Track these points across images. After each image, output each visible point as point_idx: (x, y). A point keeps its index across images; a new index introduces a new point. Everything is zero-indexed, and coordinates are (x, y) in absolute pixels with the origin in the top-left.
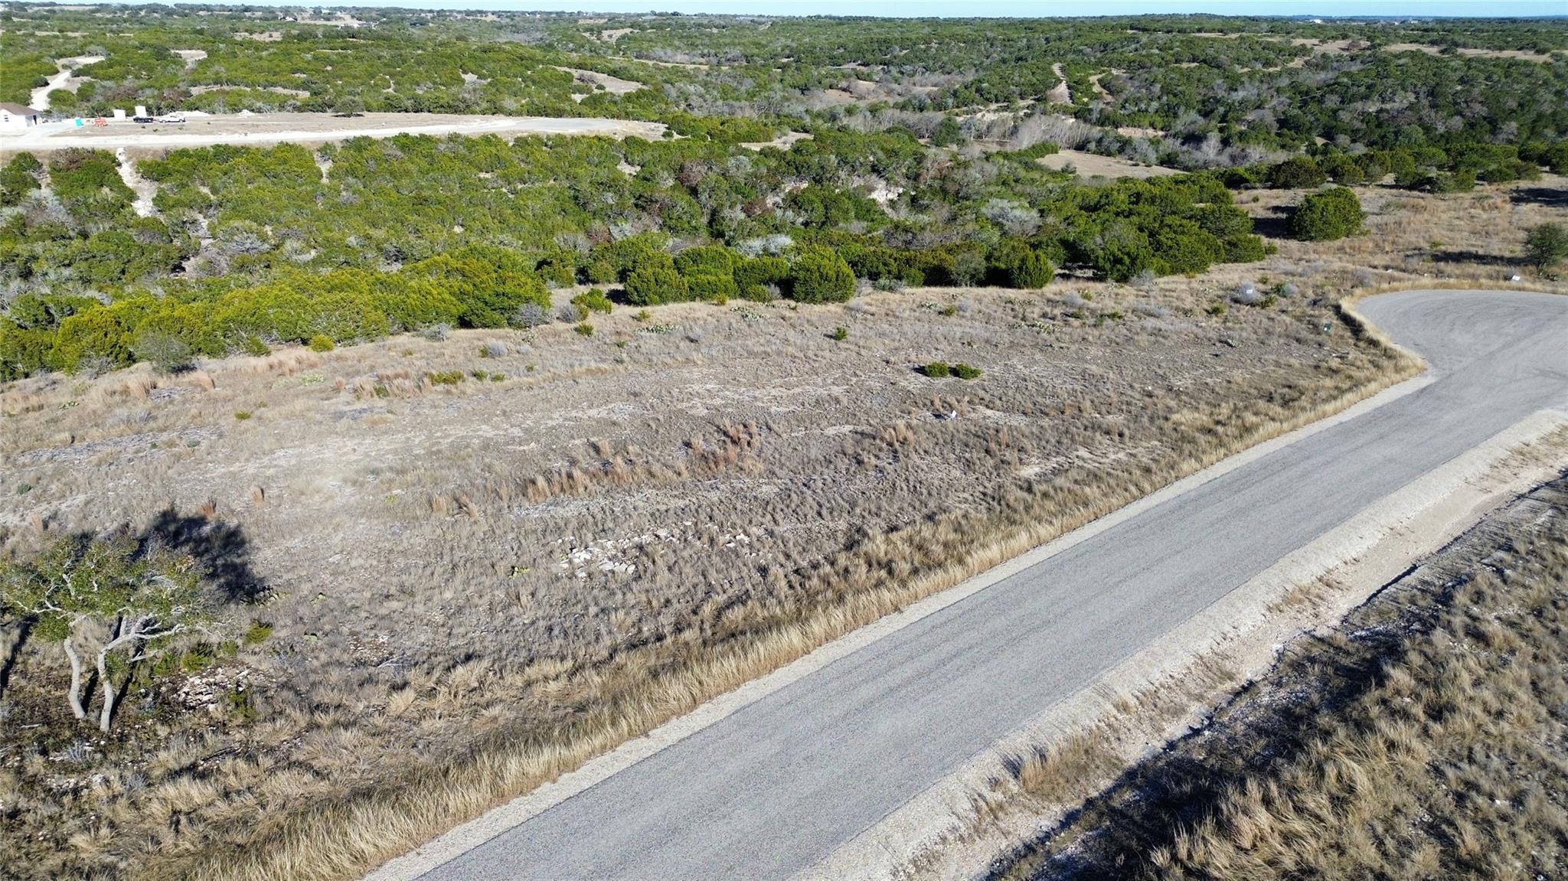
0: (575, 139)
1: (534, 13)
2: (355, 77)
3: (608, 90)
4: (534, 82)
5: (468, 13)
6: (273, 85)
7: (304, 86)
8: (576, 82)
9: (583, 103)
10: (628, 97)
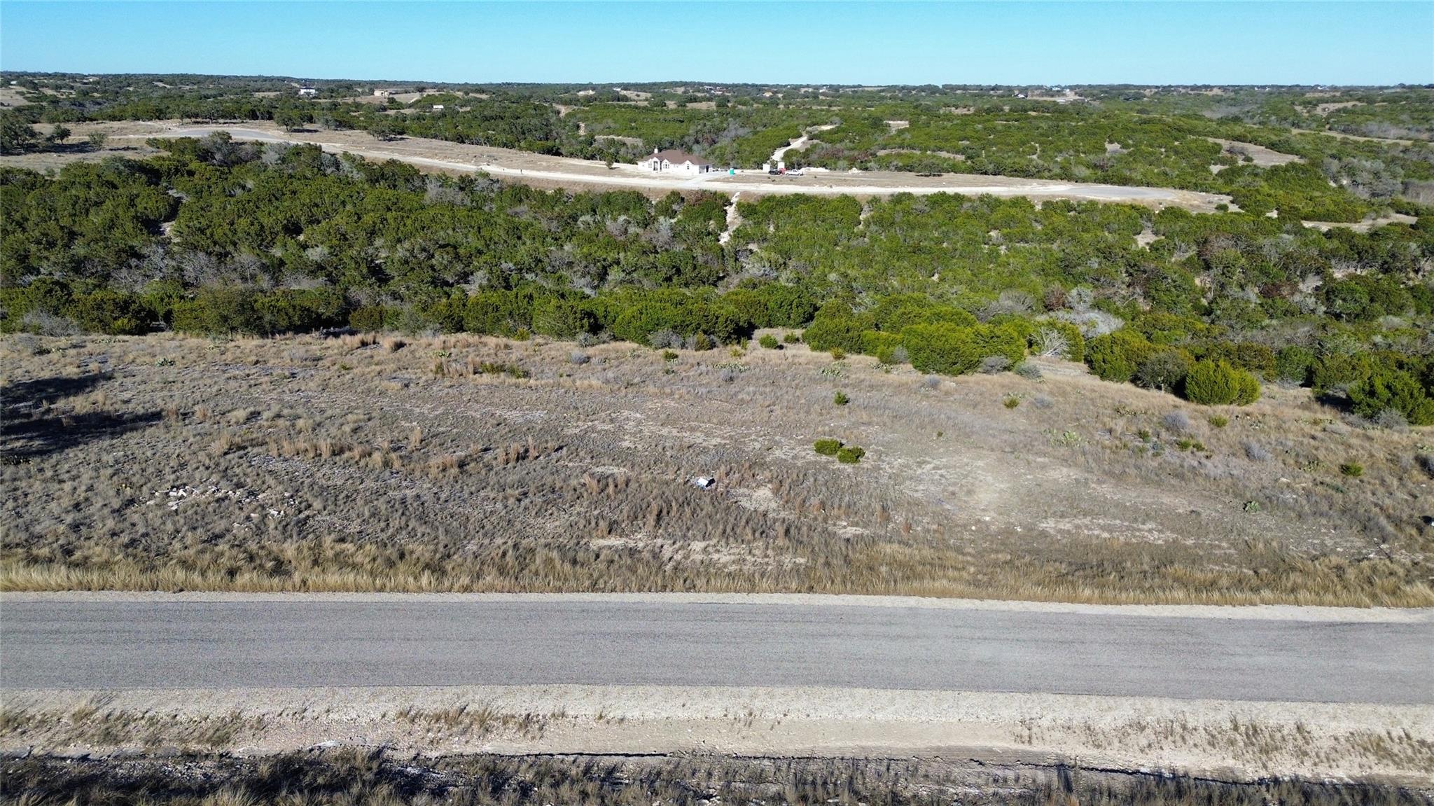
0: (1107, 206)
1: (1264, 87)
2: (1008, 145)
3: (1255, 162)
4: (1176, 153)
5: (1195, 88)
6: (941, 149)
7: (962, 151)
8: (1223, 153)
9: (1220, 174)
10: (1275, 170)
